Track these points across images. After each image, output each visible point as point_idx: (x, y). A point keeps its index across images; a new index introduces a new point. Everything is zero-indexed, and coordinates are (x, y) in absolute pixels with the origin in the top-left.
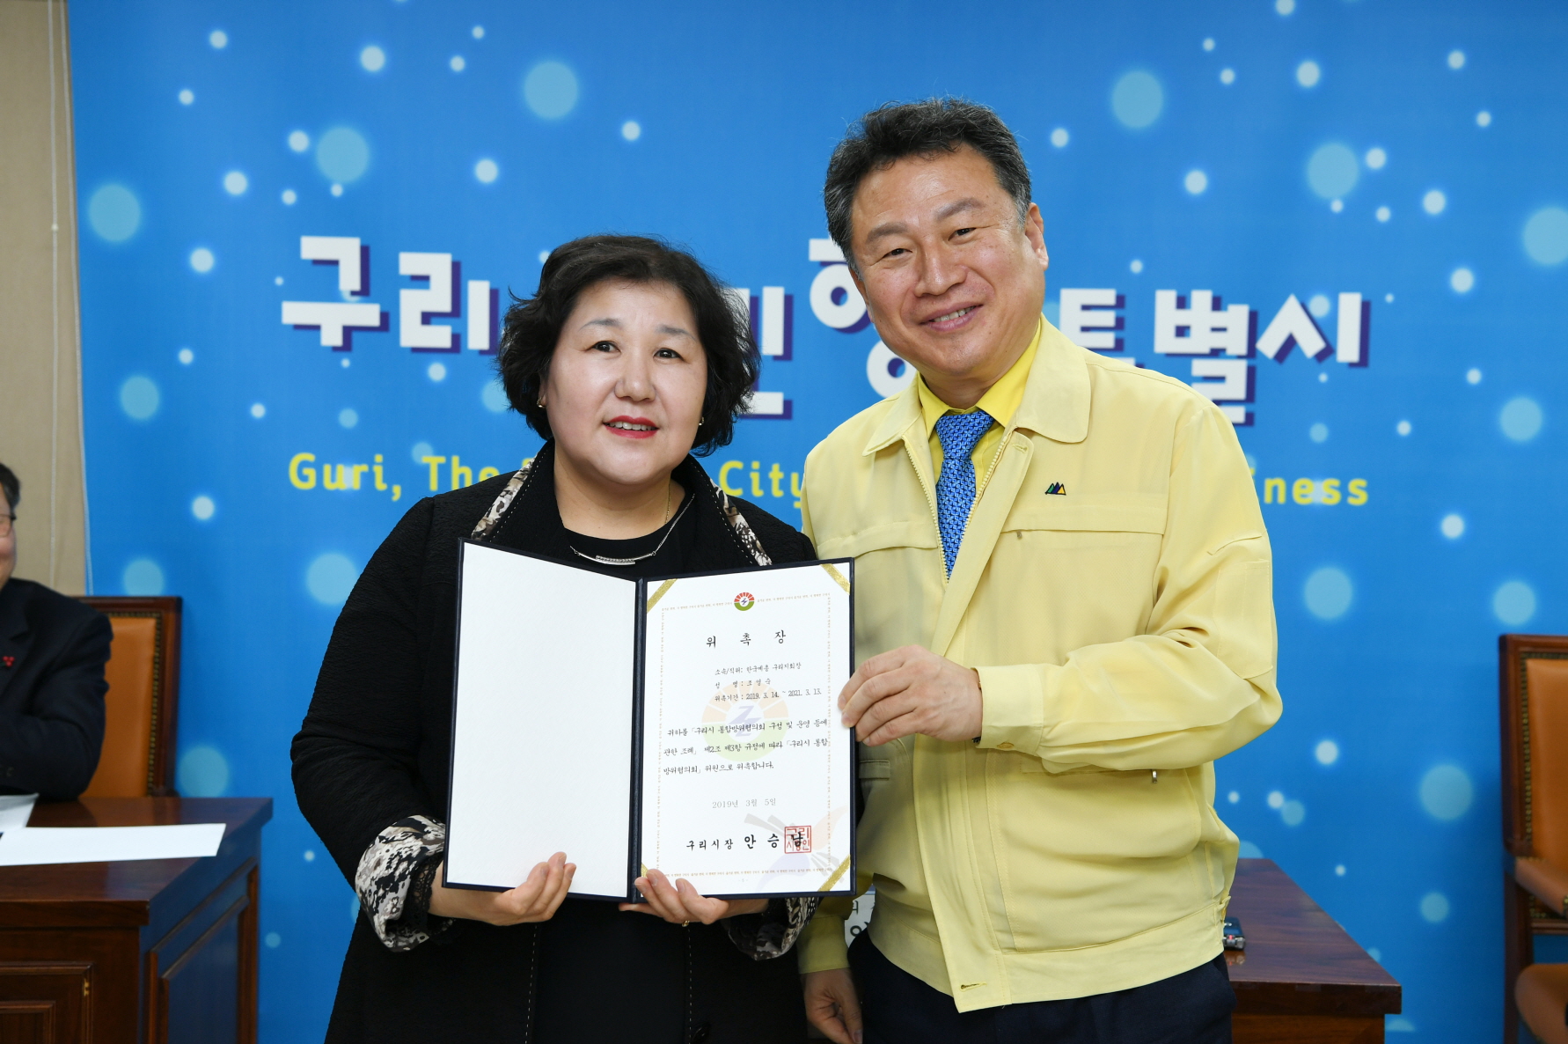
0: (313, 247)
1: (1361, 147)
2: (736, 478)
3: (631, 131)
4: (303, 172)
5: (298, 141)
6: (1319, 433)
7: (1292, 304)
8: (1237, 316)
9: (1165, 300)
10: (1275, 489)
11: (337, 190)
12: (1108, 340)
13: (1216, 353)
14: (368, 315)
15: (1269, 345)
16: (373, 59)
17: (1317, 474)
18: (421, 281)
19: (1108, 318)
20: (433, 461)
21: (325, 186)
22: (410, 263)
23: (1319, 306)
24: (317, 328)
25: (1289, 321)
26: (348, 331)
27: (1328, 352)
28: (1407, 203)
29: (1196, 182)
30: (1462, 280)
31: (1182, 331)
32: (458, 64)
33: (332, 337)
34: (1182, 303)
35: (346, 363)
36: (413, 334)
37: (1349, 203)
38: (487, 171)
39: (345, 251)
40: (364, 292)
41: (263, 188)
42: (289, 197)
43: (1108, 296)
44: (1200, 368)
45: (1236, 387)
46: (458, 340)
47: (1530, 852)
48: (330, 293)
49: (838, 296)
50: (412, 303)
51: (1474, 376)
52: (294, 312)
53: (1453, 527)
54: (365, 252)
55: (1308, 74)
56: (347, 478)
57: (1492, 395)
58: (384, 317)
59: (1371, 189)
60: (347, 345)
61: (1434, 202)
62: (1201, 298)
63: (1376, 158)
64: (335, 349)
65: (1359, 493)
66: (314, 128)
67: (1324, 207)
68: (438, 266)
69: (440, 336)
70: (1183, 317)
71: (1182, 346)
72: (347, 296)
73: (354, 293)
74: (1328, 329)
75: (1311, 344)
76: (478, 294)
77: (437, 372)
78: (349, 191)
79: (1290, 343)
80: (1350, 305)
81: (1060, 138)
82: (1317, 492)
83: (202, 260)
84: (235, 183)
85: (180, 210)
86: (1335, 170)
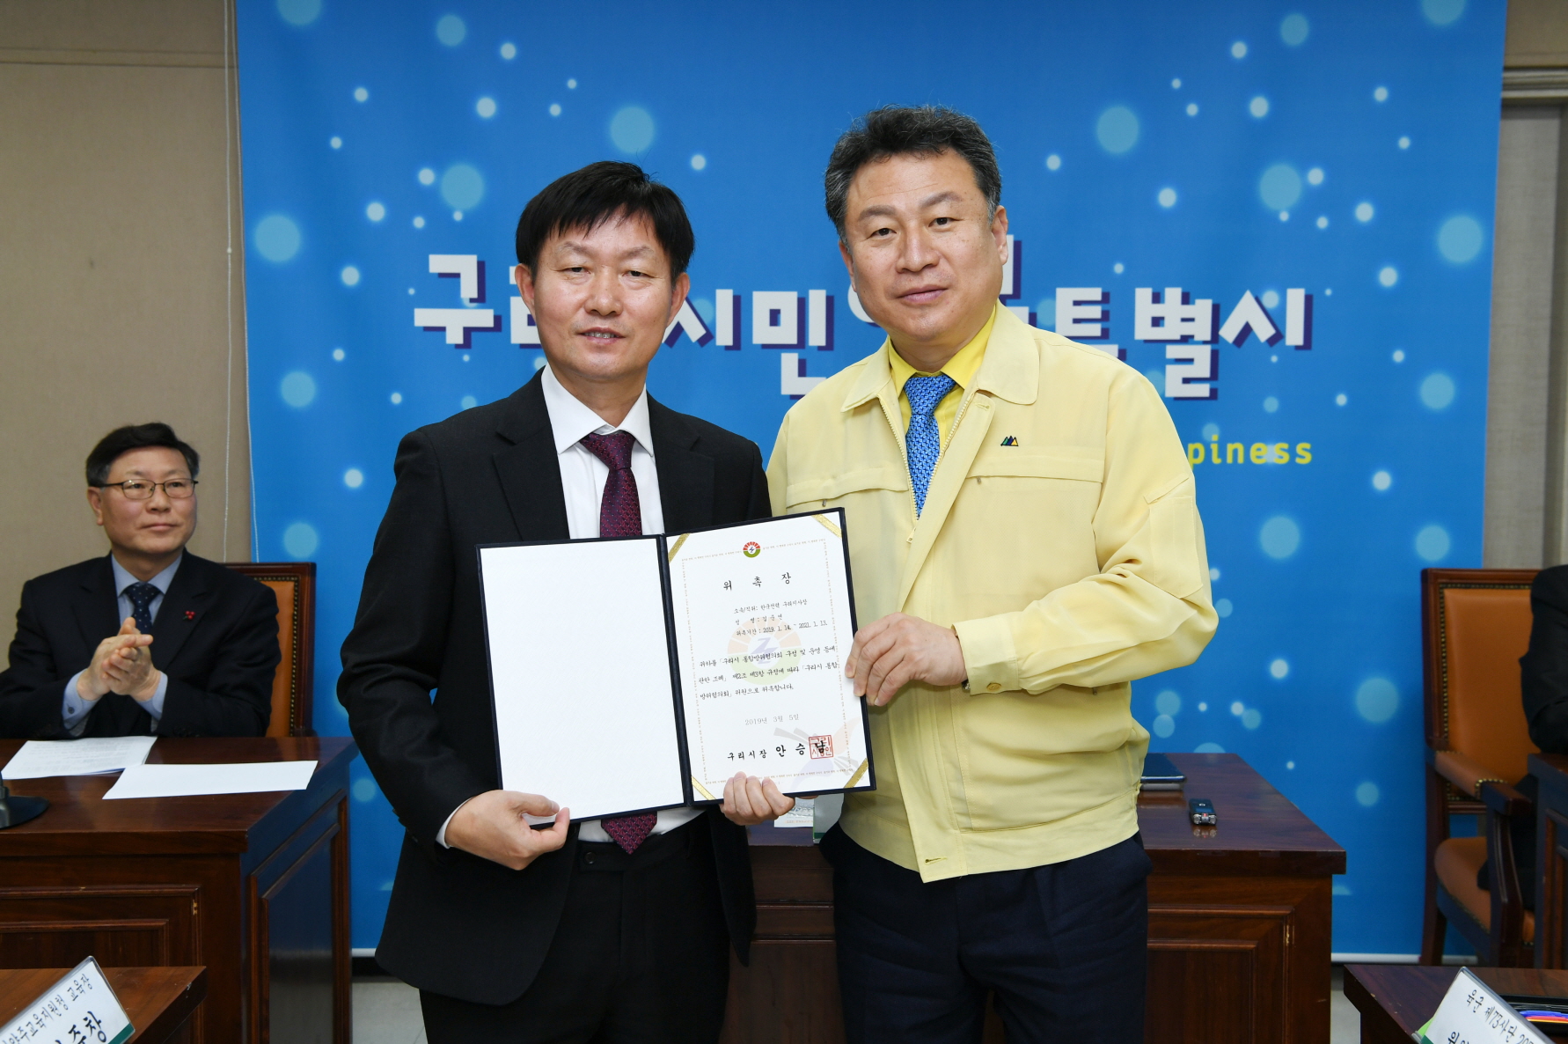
0: (439, 263)
1: (1303, 167)
3: (698, 162)
4: (430, 201)
5: (426, 176)
6: (1271, 405)
7: (1248, 298)
8: (1203, 308)
9: (1143, 295)
10: (1235, 452)
11: (458, 216)
12: (1095, 330)
13: (1186, 339)
14: (485, 318)
15: (1229, 332)
16: (486, 107)
17: (1269, 439)
19: (1096, 312)
21: (449, 212)
23: (1270, 299)
24: (443, 329)
25: (1246, 312)
26: (468, 332)
27: (1278, 337)
28: (1342, 213)
29: (1167, 198)
30: (1388, 277)
31: (1157, 322)
32: (555, 110)
33: (455, 337)
34: (1157, 298)
35: (466, 358)
36: (520, 333)
37: (1294, 213)
39: (465, 266)
40: (481, 299)
41: (398, 217)
42: (419, 222)
43: (1095, 293)
44: (1173, 352)
45: (1202, 368)
47: (1447, 746)
48: (454, 302)
51: (1399, 356)
52: (424, 317)
53: (1382, 481)
54: (481, 267)
55: (1259, 107)
57: (1414, 371)
58: (497, 319)
59: (1313, 202)
60: (467, 343)
61: (1364, 212)
62: (1173, 294)
63: (1316, 176)
64: (457, 346)
65: (1304, 454)
66: (439, 166)
67: (1274, 217)
70: (1158, 310)
71: (1157, 334)
72: (467, 302)
73: (472, 300)
74: (1276, 318)
75: (1264, 331)
78: (467, 215)
79: (1247, 330)
80: (1296, 298)
81: (1054, 162)
82: (1270, 454)
83: (351, 276)
84: (376, 212)
85: (332, 232)
86: (1282, 187)
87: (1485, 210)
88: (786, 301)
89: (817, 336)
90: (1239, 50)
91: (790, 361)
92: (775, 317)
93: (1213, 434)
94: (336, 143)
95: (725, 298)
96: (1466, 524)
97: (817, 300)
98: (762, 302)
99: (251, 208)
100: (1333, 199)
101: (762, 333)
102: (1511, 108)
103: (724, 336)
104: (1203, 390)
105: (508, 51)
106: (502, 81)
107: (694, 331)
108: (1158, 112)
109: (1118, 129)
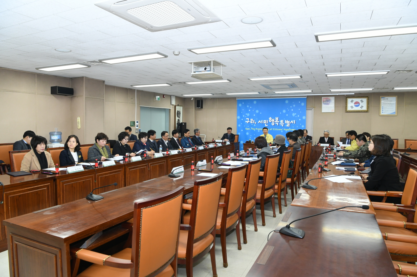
0: (247, 119)
1: (295, 113)
3: (261, 113)
4: (246, 115)
5: (246, 114)
6: (293, 127)
7: (292, 121)
8: (289, 121)
9: (286, 121)
14: (249, 122)
15: (291, 123)
16: (250, 110)
18: (251, 120)
20: (252, 128)
22: (251, 119)
25: (292, 122)
27: (294, 123)
28: (297, 116)
29: (287, 115)
30: (300, 120)
32: (253, 110)
36: (251, 123)
38: (254, 115)
39: (248, 119)
40: (249, 121)
42: (246, 117)
44: (287, 124)
45: (289, 125)
46: (253, 123)
48: (247, 121)
49: (270, 121)
50: (251, 121)
52: (246, 122)
56: (248, 129)
57: (301, 125)
59: (295, 115)
61: (298, 116)
62: (287, 121)
63: (296, 114)
66: (247, 113)
67: (293, 116)
68: (252, 119)
69: (252, 123)
71: (286, 123)
74: (293, 122)
75: (293, 123)
76: (254, 121)
77: (252, 124)
80: (295, 121)
81: (281, 113)
83: (242, 119)
84: (244, 116)
85: (241, 117)
86: (294, 115)
87: (306, 116)
88: (265, 121)
89: (267, 123)
90: (291, 107)
91: (266, 124)
92: (265, 122)
93: (290, 129)
94: (242, 112)
95: (262, 121)
97: (267, 121)
98: (264, 121)
99: (237, 116)
101: (264, 123)
103: (262, 123)
104: (289, 126)
105: (251, 107)
106: (250, 109)
107: (260, 122)
108: (287, 110)
109: (284, 111)
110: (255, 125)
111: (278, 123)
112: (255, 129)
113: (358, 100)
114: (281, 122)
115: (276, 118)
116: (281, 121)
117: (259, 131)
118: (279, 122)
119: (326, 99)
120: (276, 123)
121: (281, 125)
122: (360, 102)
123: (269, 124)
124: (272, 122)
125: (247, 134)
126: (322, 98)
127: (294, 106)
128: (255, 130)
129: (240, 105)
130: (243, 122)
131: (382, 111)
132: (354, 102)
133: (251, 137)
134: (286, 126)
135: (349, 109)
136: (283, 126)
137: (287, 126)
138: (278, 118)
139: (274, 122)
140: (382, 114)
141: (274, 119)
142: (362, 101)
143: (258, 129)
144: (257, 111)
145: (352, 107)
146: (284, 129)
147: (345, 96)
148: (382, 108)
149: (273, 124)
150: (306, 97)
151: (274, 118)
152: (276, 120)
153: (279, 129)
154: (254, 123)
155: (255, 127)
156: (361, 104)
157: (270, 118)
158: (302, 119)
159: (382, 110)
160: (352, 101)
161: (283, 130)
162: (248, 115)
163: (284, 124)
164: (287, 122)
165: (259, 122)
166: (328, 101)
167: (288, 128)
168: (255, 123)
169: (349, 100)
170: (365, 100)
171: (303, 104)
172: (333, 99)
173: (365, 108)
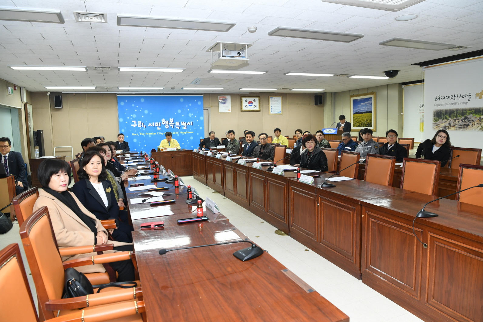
0: (133, 121)
2: (158, 133)
3: (151, 114)
4: (132, 117)
5: (132, 115)
6: (190, 129)
8: (186, 123)
9: (182, 122)
14: (136, 125)
15: (187, 124)
20: (140, 133)
21: (133, 118)
22: (139, 122)
23: (190, 122)
25: (188, 123)
27: (191, 125)
28: (194, 117)
29: (183, 116)
32: (141, 111)
33: (134, 126)
35: (135, 128)
36: (139, 126)
38: (143, 116)
39: (135, 121)
40: (136, 124)
41: (130, 118)
44: (184, 126)
48: (134, 124)
49: (163, 123)
50: (139, 124)
52: (132, 125)
53: (198, 134)
55: (188, 110)
56: (135, 135)
57: (199, 127)
61: (196, 116)
62: (184, 122)
63: (192, 114)
65: (193, 132)
66: (133, 115)
67: (190, 117)
68: (140, 122)
69: (141, 126)
74: (190, 123)
75: (190, 124)
76: (143, 123)
77: (140, 128)
80: (192, 122)
81: (175, 113)
82: (191, 132)
83: (126, 122)
84: (128, 118)
85: (125, 120)
86: (190, 115)
87: (203, 116)
88: (158, 123)
89: (160, 125)
90: (187, 106)
91: (158, 127)
92: (157, 124)
93: (187, 131)
94: (125, 113)
95: (153, 123)
96: (203, 136)
97: (160, 123)
99: (119, 118)
100: (193, 116)
101: (156, 125)
102: (204, 109)
103: (153, 126)
104: (186, 128)
105: (137, 107)
106: (137, 109)
107: (151, 125)
108: (182, 110)
109: (179, 111)
110: (144, 129)
111: (172, 126)
112: (145, 134)
113: (251, 99)
114: (177, 124)
115: (170, 119)
116: (177, 122)
117: (150, 136)
118: (173, 124)
119: (222, 97)
120: (171, 126)
121: (177, 127)
122: (253, 102)
123: (162, 126)
124: (166, 124)
125: (135, 140)
126: (219, 96)
127: (190, 105)
128: (144, 136)
129: (122, 104)
130: (128, 126)
131: (271, 111)
132: (248, 102)
133: (140, 144)
134: (182, 128)
135: (244, 108)
136: (179, 128)
137: (184, 128)
138: (172, 119)
139: (168, 124)
140: (271, 113)
141: (168, 121)
142: (255, 101)
143: (149, 134)
144: (146, 112)
145: (246, 107)
146: (181, 133)
147: (240, 95)
148: (271, 107)
149: (167, 127)
150: (203, 95)
151: (167, 119)
152: (170, 122)
153: (175, 133)
154: (143, 126)
155: (144, 132)
156: (254, 104)
157: (163, 120)
158: (199, 119)
159: (271, 109)
160: (246, 101)
161: (179, 133)
162: (134, 116)
163: (180, 126)
164: (184, 124)
165: (149, 126)
166: (224, 100)
167: (184, 130)
168: (145, 126)
169: (244, 99)
170: (257, 99)
171: (199, 103)
172: (229, 98)
173: (257, 108)
